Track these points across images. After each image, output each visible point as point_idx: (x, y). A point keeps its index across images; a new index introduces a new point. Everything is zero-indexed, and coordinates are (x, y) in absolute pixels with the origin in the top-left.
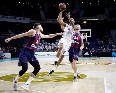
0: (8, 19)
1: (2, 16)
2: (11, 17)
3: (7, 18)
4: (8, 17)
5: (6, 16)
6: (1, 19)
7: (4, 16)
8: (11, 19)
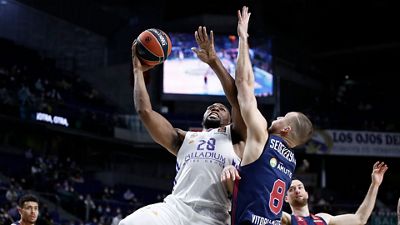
0: (362, 145)
1: (338, 133)
2: (376, 134)
3: (360, 140)
4: (363, 134)
5: (354, 134)
6: (335, 144)
7: (346, 133)
8: (376, 145)
